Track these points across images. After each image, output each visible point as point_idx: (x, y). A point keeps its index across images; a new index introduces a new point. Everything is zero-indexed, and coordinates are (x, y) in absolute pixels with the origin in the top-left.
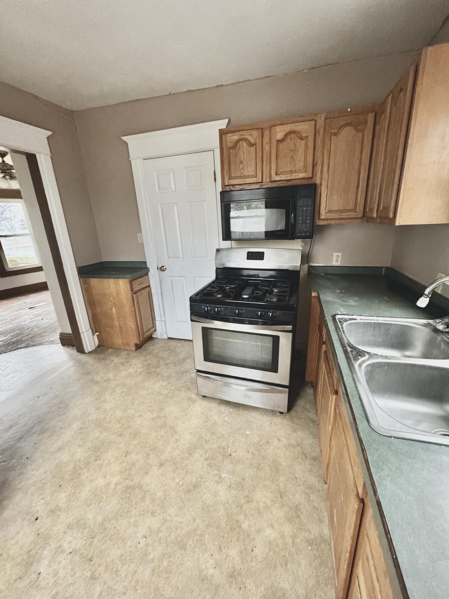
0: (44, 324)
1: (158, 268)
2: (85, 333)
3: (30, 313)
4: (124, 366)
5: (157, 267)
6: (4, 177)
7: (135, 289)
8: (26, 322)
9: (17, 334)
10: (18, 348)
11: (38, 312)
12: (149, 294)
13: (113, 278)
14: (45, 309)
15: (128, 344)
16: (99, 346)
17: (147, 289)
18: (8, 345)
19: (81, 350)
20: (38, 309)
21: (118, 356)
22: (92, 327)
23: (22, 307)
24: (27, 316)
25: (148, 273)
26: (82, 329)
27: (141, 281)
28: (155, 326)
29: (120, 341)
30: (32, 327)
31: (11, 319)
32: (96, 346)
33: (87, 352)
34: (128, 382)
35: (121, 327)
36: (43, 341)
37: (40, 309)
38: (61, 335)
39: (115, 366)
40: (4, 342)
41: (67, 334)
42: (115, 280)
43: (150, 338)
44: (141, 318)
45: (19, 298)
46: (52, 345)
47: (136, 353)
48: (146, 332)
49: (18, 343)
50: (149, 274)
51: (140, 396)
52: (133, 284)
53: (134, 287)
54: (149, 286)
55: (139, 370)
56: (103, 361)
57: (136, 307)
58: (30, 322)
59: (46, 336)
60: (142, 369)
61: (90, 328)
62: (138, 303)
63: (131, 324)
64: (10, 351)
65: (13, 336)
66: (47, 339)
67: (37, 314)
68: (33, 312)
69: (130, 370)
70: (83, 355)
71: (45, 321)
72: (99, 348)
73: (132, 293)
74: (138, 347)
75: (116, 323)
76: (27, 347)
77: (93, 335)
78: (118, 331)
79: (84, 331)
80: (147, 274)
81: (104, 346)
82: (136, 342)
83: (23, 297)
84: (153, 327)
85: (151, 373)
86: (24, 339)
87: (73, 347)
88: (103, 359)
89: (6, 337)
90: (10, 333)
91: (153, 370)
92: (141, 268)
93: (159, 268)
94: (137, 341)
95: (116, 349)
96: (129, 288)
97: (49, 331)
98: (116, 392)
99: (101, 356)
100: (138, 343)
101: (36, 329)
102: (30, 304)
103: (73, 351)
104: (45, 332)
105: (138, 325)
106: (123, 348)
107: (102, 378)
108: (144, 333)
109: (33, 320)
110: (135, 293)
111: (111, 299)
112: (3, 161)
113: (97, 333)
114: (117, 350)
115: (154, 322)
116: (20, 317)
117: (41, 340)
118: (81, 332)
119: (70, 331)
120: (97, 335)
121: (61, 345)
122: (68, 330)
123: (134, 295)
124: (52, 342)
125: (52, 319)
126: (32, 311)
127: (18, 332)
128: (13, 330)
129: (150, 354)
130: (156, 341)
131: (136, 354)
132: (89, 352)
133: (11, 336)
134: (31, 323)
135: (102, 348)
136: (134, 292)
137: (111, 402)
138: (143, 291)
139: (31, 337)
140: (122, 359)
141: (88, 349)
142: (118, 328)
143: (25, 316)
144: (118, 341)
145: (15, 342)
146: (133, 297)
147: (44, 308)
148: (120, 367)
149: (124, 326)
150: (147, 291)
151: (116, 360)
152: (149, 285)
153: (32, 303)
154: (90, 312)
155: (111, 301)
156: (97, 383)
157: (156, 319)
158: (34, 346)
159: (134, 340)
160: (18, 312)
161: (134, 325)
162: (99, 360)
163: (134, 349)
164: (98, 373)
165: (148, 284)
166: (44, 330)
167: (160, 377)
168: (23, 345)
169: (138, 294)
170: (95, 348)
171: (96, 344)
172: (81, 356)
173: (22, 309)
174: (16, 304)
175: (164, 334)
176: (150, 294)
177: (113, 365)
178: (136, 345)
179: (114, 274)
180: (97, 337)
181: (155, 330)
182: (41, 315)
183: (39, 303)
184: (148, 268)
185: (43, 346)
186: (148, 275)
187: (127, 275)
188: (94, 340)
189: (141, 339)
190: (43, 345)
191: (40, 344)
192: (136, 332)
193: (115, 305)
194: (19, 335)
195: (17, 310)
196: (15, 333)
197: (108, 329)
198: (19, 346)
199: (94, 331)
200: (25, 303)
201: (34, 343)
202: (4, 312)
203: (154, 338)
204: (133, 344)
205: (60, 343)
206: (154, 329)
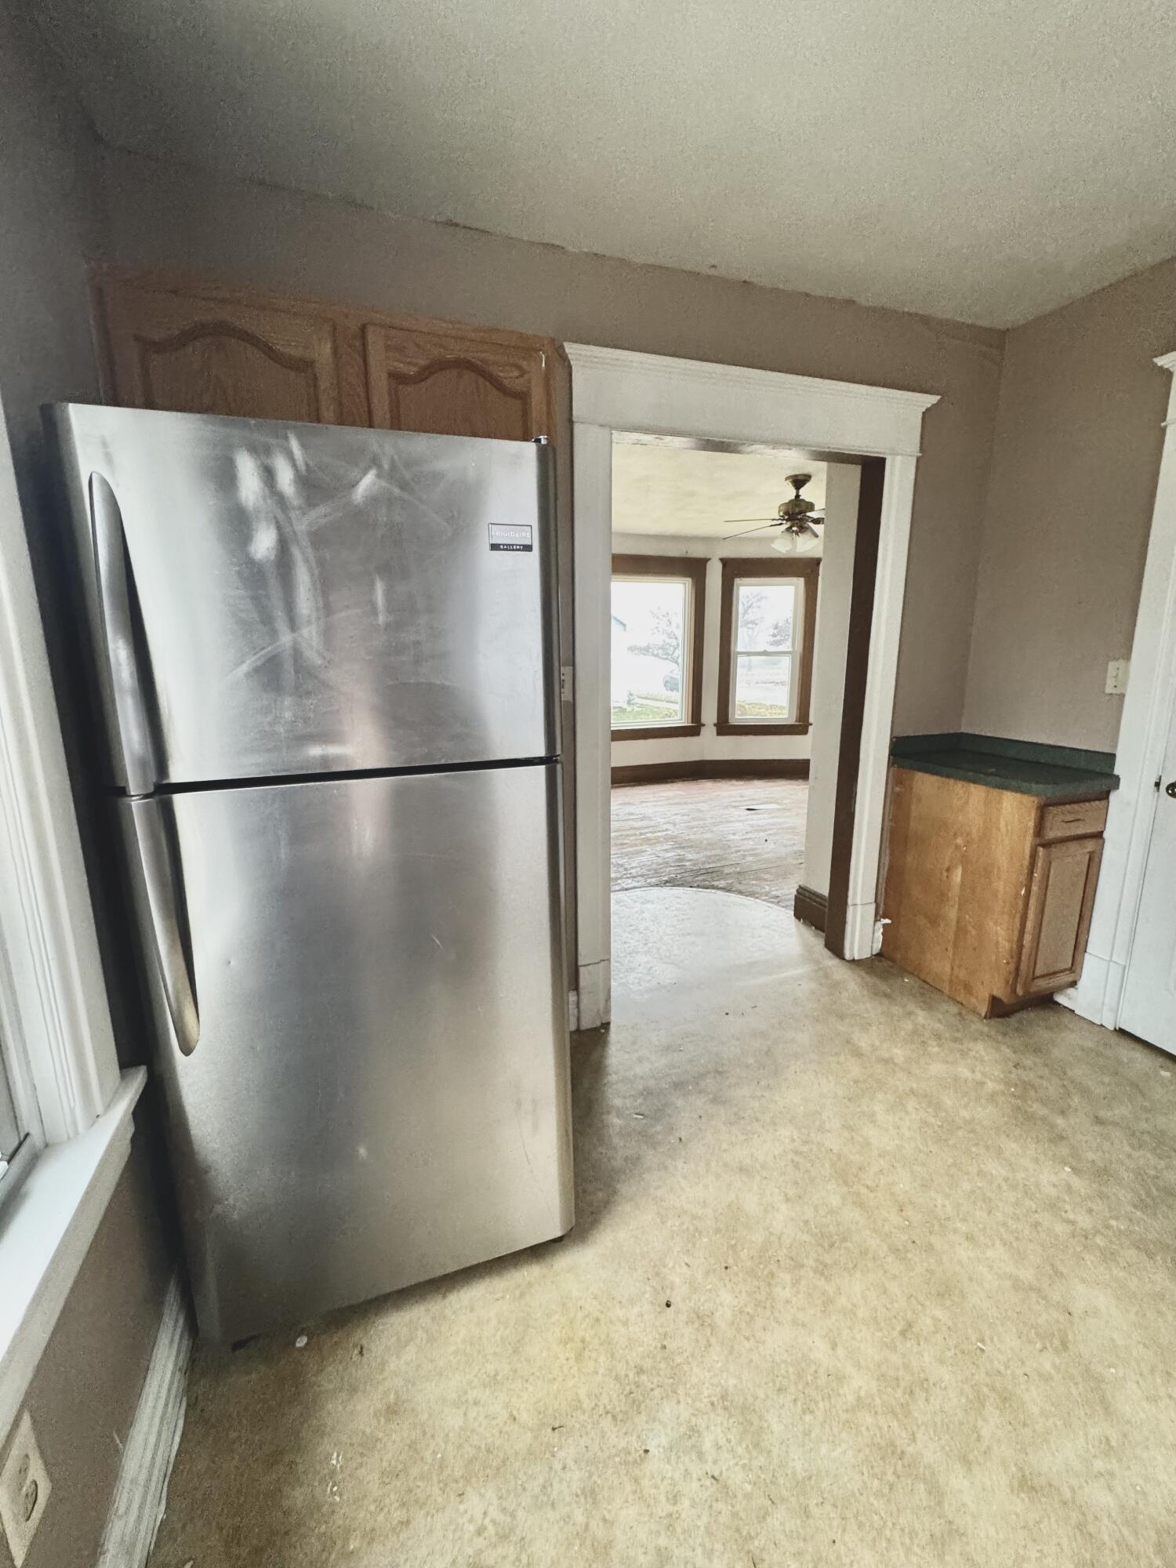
0: (767, 853)
1: (1157, 785)
2: (859, 908)
3: (746, 820)
4: (940, 1046)
5: (1154, 779)
6: (789, 529)
7: (1051, 834)
8: (736, 837)
9: (715, 855)
10: (713, 887)
11: (761, 823)
12: (1090, 859)
13: (986, 784)
14: (775, 820)
15: (968, 988)
16: (880, 955)
17: (1090, 845)
18: (697, 873)
19: (835, 945)
20: (761, 816)
21: (929, 1007)
22: (878, 900)
23: (734, 802)
24: (741, 824)
25: (1108, 793)
26: (855, 894)
27: (1078, 812)
28: (1078, 970)
29: (948, 969)
30: (745, 851)
31: (713, 821)
32: (874, 953)
33: (848, 956)
34: (948, 1101)
35: (961, 930)
36: (758, 889)
37: (766, 816)
38: (800, 891)
39: (915, 1032)
40: (694, 865)
41: (815, 894)
42: (991, 790)
43: (1046, 1002)
44: (1040, 930)
45: (734, 782)
46: (776, 907)
47: (988, 1025)
48: (1043, 976)
49: (714, 874)
50: (1114, 797)
51: (980, 1173)
52: (1049, 818)
53: (1048, 824)
54: (1099, 835)
55: (990, 1086)
56: (885, 1001)
57: (1035, 888)
58: (742, 840)
59: (766, 880)
60: (1002, 1087)
61: (873, 900)
62: (1046, 877)
63: (1000, 933)
64: (698, 886)
65: (710, 857)
66: (767, 888)
67: (759, 826)
68: (752, 820)
69: (960, 1069)
70: (835, 962)
71: (770, 846)
72: (880, 961)
73: (1038, 841)
74: (999, 1010)
75: (952, 913)
76: (727, 889)
77: (876, 920)
78: (951, 937)
79: (858, 901)
80: (1104, 796)
81: (893, 961)
82: (995, 993)
83: (742, 783)
84: (1071, 970)
85: (1030, 1117)
86: (727, 870)
87: (819, 932)
88: (886, 995)
89: (698, 856)
90: (705, 849)
91: (1036, 1108)
92: (1087, 771)
93: (1163, 787)
94: (1000, 991)
95: (926, 986)
96: (1031, 824)
97: (773, 870)
98: (907, 1113)
99: (883, 987)
100: (1005, 1000)
101: (750, 859)
102: (750, 800)
103: (815, 942)
104: (766, 870)
105: (1021, 946)
106: (946, 992)
107: (874, 1049)
108: (1034, 979)
109: (750, 835)
110: (1047, 845)
111: (959, 841)
112: (797, 496)
113: (887, 921)
114: (929, 990)
115: (1078, 958)
116: (727, 822)
117: (756, 885)
118: (850, 901)
119: (825, 890)
120: (884, 926)
121: (793, 913)
122: (822, 886)
123: (1041, 849)
124: (777, 900)
125: (785, 846)
126: (750, 817)
127: (718, 852)
128: (711, 845)
129: (1037, 1051)
130: (1066, 1018)
131: (986, 1029)
132: (853, 961)
133: (707, 856)
134: (745, 842)
135: (886, 964)
136: (1042, 841)
137: (887, 1130)
138: (1073, 847)
139: (739, 873)
140: (939, 1021)
141: (852, 950)
142: (954, 928)
143: (737, 824)
144: (940, 965)
145: (710, 871)
146: (1033, 856)
147: (773, 817)
148: (930, 1042)
149: (974, 932)
150: (1088, 850)
151: (921, 1016)
152: (1102, 832)
153: (754, 799)
154: (886, 861)
155: (957, 847)
156: (858, 1053)
157: (1088, 950)
158: (740, 893)
159: (993, 984)
160: (727, 812)
161: (1009, 941)
162: (876, 993)
163: (983, 1009)
164: (866, 1027)
165: (1100, 830)
166: (764, 866)
167: (1063, 1150)
168: (722, 883)
169: (1056, 851)
170: (869, 956)
171: (875, 946)
172: (832, 962)
173: (735, 807)
174: (726, 794)
175: (1105, 1009)
176: (1093, 863)
177: (909, 1026)
178: (994, 1001)
179: (992, 774)
180: (882, 930)
181: (1073, 984)
182: (766, 830)
183: (766, 803)
184: (1117, 778)
185: (757, 900)
186: (1107, 798)
187: (1037, 783)
188: (874, 932)
189: (1020, 991)
190: (757, 898)
191: (751, 894)
192: (1008, 963)
193: (965, 861)
194: (719, 860)
195: (726, 807)
196: (713, 852)
197: (922, 921)
198: (715, 883)
199: (881, 913)
200: (742, 797)
201: (741, 888)
202: (703, 804)
203: (1059, 1004)
204: (987, 995)
205: (793, 908)
206: (1070, 978)
